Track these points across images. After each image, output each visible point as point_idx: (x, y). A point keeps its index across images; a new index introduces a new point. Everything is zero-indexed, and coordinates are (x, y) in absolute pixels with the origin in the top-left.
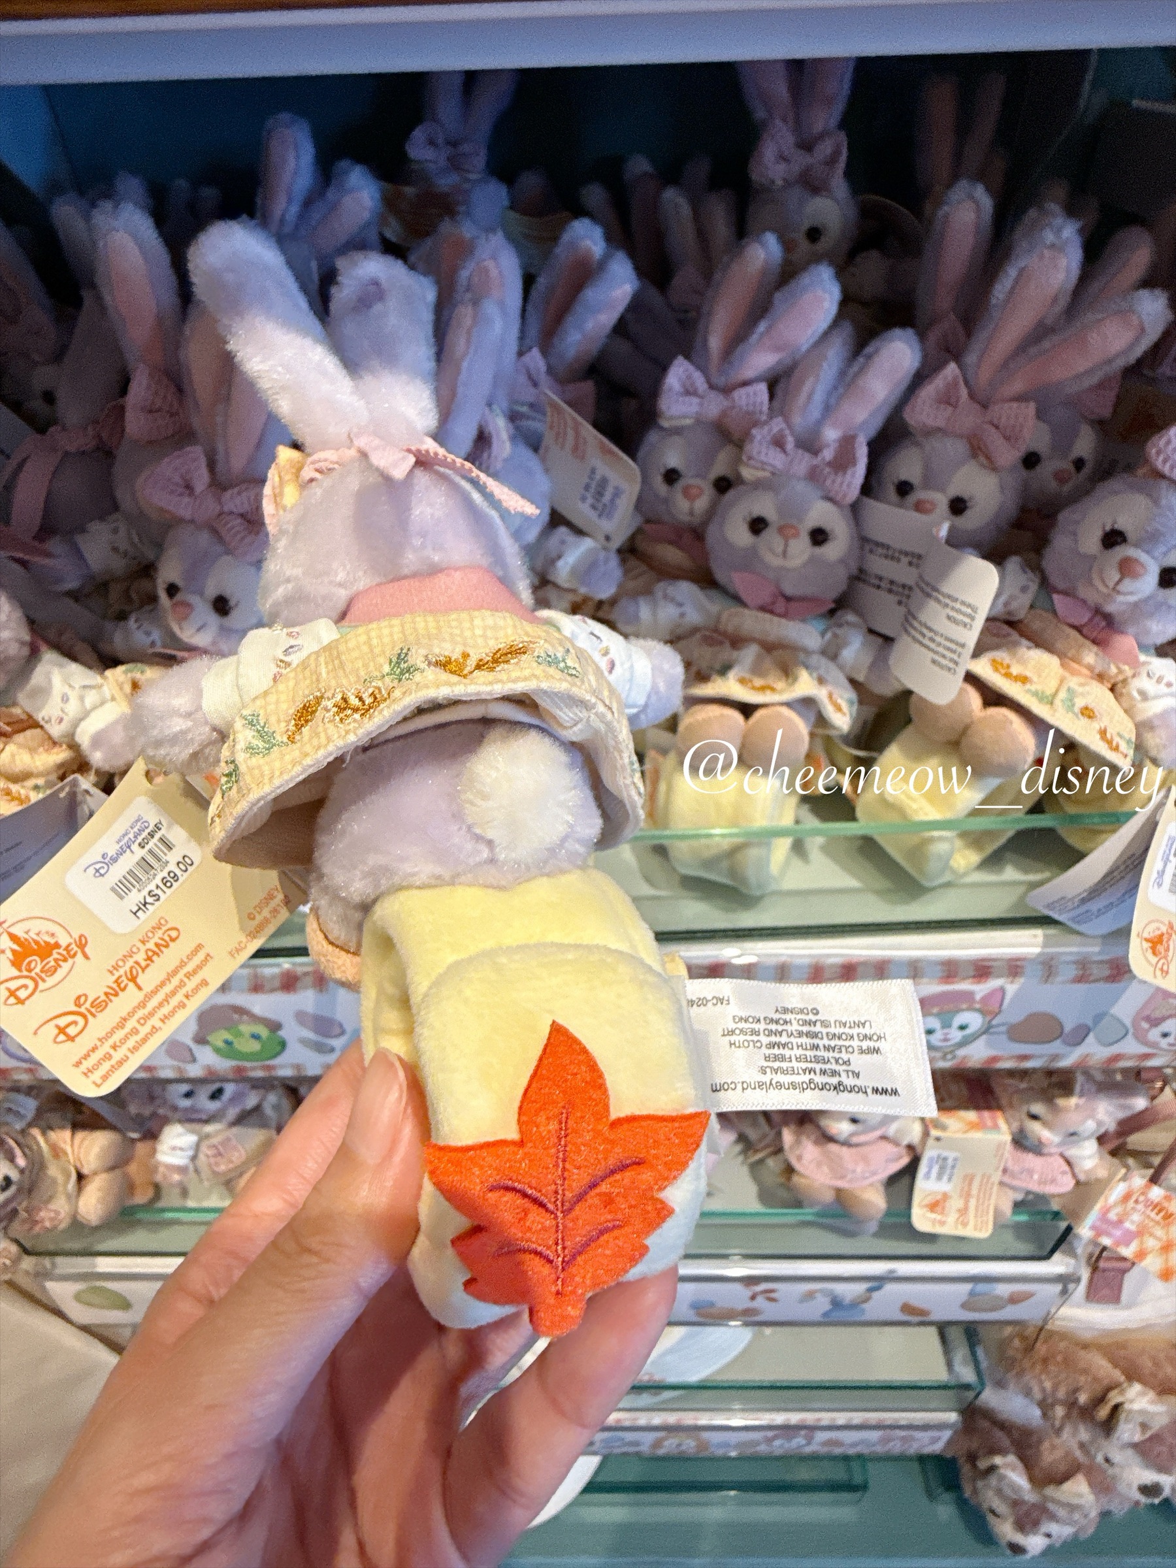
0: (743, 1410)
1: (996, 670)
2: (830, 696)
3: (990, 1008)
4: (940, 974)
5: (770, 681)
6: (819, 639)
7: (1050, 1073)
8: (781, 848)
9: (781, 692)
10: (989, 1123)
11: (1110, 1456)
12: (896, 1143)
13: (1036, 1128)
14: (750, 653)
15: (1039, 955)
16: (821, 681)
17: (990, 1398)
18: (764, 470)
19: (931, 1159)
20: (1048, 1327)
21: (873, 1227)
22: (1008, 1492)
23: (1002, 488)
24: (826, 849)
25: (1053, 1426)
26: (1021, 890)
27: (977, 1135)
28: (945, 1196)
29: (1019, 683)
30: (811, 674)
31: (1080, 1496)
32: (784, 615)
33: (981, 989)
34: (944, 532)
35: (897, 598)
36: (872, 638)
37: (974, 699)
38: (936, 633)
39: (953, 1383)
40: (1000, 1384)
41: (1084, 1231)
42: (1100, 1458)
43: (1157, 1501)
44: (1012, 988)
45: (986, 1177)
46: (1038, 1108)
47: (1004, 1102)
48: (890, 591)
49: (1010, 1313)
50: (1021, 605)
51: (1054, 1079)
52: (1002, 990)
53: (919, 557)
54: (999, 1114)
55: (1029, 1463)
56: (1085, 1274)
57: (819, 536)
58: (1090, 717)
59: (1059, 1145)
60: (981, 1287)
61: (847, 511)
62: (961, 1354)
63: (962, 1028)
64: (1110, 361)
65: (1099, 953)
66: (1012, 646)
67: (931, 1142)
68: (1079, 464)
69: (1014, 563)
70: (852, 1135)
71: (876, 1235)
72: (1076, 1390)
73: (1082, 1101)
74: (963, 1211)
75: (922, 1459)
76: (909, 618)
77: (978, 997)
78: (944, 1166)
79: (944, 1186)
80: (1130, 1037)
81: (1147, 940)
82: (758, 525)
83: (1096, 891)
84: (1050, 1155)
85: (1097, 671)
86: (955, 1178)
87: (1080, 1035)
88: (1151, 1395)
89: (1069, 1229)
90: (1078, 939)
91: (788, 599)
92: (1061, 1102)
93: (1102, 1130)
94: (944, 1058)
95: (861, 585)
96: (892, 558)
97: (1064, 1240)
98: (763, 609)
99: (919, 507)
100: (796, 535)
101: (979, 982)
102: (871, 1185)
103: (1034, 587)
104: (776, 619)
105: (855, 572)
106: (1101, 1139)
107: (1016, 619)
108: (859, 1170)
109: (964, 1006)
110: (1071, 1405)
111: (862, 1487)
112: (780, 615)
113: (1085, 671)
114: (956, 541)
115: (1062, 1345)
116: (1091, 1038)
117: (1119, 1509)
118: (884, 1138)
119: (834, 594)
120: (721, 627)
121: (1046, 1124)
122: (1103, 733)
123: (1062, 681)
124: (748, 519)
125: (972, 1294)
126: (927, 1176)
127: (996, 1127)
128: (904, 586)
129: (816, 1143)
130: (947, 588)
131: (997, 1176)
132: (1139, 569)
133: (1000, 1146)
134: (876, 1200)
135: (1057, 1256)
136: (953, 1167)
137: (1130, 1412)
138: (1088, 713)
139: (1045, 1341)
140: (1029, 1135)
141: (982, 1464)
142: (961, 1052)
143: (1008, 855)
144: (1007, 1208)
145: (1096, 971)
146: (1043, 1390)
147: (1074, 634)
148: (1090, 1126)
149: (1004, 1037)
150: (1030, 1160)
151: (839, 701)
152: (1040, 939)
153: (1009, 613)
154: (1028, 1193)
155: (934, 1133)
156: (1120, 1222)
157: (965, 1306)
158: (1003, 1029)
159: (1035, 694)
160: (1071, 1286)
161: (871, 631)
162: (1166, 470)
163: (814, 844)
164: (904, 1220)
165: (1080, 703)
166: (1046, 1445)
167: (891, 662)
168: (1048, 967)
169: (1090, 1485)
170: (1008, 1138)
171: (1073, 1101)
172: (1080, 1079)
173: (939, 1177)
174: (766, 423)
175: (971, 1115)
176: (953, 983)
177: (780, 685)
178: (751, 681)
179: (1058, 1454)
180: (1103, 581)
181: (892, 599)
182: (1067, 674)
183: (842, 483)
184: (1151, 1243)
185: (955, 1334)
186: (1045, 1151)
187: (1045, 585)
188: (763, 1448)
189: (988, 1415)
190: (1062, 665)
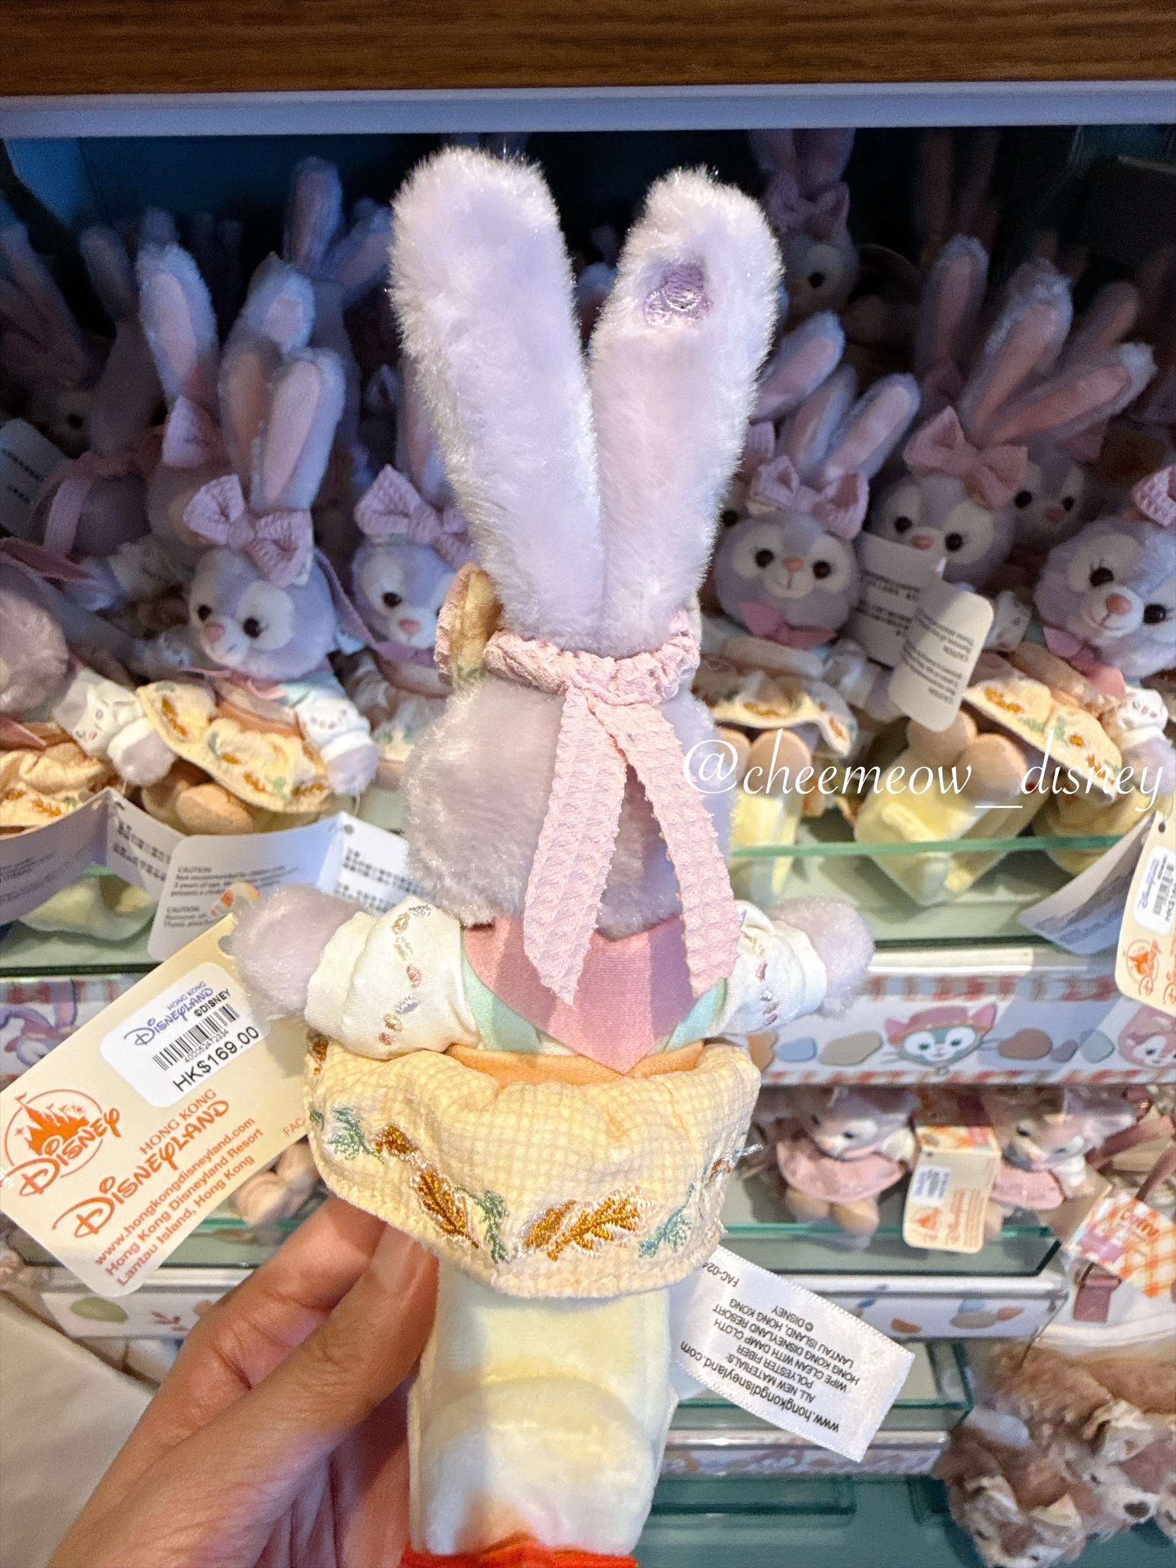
0: (731, 1429)
1: (990, 699)
2: (832, 722)
3: (982, 1024)
4: (933, 990)
5: (775, 706)
6: (820, 665)
7: (1039, 1089)
8: (782, 867)
9: (785, 717)
10: (979, 1138)
11: (1097, 1474)
12: (889, 1159)
13: (1025, 1145)
14: (755, 680)
15: (1031, 972)
16: (823, 707)
17: (978, 1419)
18: (769, 505)
19: (923, 1175)
20: (1036, 1344)
21: (865, 1242)
22: (995, 1514)
23: (996, 525)
24: (823, 868)
25: (1039, 1445)
26: (1012, 910)
27: (968, 1151)
28: (937, 1211)
29: (1012, 712)
30: (813, 701)
31: (1067, 1517)
32: (789, 643)
33: (973, 1006)
34: (941, 567)
35: (895, 629)
36: (872, 666)
37: (970, 727)
38: (934, 663)
39: (941, 1403)
40: (989, 1405)
41: (1072, 1248)
42: (1086, 1477)
43: (1143, 1520)
44: (1003, 1005)
45: (976, 1194)
46: (1027, 1125)
47: (993, 1117)
48: (889, 622)
49: (999, 1329)
50: (1013, 638)
51: (1045, 1095)
52: (994, 1008)
53: (917, 590)
54: (989, 1130)
55: (1017, 1487)
56: (1073, 1292)
57: (822, 569)
58: (1079, 745)
59: (1048, 1161)
60: (972, 1303)
61: (849, 547)
62: (949, 1373)
63: (955, 1043)
64: (1097, 409)
65: (1089, 972)
66: (1005, 677)
67: (922, 1157)
68: (1068, 503)
69: (1006, 598)
70: (847, 1150)
71: (868, 1250)
72: (1064, 1408)
73: (1070, 1118)
74: (954, 1227)
75: (912, 1482)
76: (908, 648)
77: (971, 1013)
78: (935, 1183)
79: (935, 1202)
80: (1116, 1054)
81: (1133, 959)
82: (764, 558)
83: (1083, 912)
84: (1038, 1171)
85: (1085, 701)
86: (945, 1194)
87: (1069, 1051)
88: (1137, 1413)
89: (1057, 1245)
90: (1064, 957)
91: (792, 628)
92: (1050, 1119)
93: (1090, 1147)
94: (937, 1072)
95: (860, 615)
96: (890, 591)
97: (1051, 1257)
98: (769, 637)
99: (917, 543)
100: (800, 568)
101: (971, 999)
102: (864, 1200)
103: (1026, 620)
104: (780, 647)
105: (855, 603)
106: (1089, 1157)
107: (1008, 650)
108: (852, 1184)
109: (957, 1022)
110: (1058, 1423)
111: (849, 1510)
112: (783, 644)
113: (1074, 701)
114: (952, 576)
115: (1050, 1364)
116: (1078, 1055)
117: (1107, 1531)
118: (877, 1153)
119: (837, 625)
120: (726, 653)
121: (1035, 1141)
122: (1091, 761)
123: (1053, 710)
124: (755, 552)
125: (961, 1310)
126: (919, 1191)
127: (986, 1143)
128: (902, 618)
129: (811, 1158)
130: (943, 622)
131: (986, 1193)
132: (1125, 606)
133: (990, 1161)
134: (867, 1214)
135: (1045, 1273)
136: (944, 1182)
137: (1117, 1429)
138: (1077, 741)
139: (1033, 1361)
140: (1019, 1151)
141: (970, 1486)
142: (954, 1068)
143: (1001, 876)
144: (997, 1224)
145: (1085, 989)
146: (1031, 1408)
147: (1063, 665)
148: (1078, 1142)
149: (995, 1054)
150: (1019, 1175)
151: (840, 726)
152: (1030, 958)
153: (1002, 645)
154: (1017, 1209)
155: (926, 1148)
156: (1106, 1239)
157: (955, 1322)
158: (994, 1045)
159: (1027, 723)
160: (1059, 1303)
161: (871, 660)
162: (1150, 513)
163: (814, 863)
164: (895, 1235)
165: (1069, 731)
166: (1032, 1468)
167: (890, 689)
168: (1038, 984)
169: (1078, 1506)
170: (997, 1154)
171: (1061, 1118)
172: (1067, 1097)
173: (931, 1192)
174: (772, 460)
175: (962, 1131)
176: (945, 999)
177: (784, 710)
178: (756, 706)
179: (1046, 1475)
180: (1093, 619)
181: (892, 629)
182: (1057, 704)
183: (843, 519)
184: (1137, 1259)
185: (945, 1354)
186: (1034, 1167)
187: (1037, 619)
188: (753, 1468)
189: (975, 1435)
190: (1053, 695)
